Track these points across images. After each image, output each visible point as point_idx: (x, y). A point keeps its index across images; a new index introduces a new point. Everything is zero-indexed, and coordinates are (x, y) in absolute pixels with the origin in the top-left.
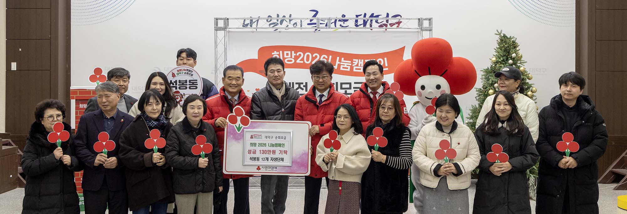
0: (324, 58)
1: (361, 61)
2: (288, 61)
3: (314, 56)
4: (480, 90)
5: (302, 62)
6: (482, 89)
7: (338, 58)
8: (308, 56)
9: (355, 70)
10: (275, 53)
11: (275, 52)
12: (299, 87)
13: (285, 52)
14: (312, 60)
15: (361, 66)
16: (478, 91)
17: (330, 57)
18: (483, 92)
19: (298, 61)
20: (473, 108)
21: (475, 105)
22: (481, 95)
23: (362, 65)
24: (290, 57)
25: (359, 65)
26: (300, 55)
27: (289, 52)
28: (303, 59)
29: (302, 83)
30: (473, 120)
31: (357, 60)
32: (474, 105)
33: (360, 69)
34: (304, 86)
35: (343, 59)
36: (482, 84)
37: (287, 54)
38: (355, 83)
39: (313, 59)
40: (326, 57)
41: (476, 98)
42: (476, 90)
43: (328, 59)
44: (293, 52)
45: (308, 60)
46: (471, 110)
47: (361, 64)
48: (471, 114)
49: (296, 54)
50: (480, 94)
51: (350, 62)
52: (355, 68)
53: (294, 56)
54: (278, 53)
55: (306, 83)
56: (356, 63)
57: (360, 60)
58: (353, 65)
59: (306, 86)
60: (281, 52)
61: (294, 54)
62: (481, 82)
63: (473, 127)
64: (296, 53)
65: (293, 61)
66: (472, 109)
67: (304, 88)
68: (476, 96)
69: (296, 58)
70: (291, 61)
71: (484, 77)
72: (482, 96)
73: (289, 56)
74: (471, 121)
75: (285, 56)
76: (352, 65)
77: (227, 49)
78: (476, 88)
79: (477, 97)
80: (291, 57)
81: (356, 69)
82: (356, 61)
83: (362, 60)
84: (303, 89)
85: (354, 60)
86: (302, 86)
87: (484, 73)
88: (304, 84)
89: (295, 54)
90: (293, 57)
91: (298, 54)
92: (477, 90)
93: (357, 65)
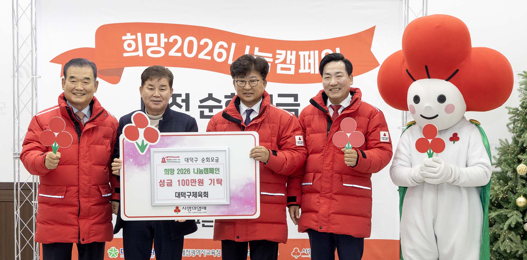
0: (221, 47)
1: (291, 55)
2: (153, 52)
3: (202, 43)
4: (515, 112)
5: (179, 54)
6: (520, 109)
7: (248, 48)
8: (191, 43)
9: (279, 71)
10: (129, 36)
11: (129, 34)
12: (174, 103)
13: (148, 36)
14: (199, 51)
15: (291, 64)
16: (513, 113)
17: (234, 45)
18: (521, 115)
19: (172, 53)
20: (502, 145)
21: (506, 140)
22: (518, 120)
23: (293, 62)
24: (157, 45)
25: (288, 62)
26: (176, 41)
27: (155, 36)
28: (180, 50)
29: (180, 95)
30: (502, 168)
31: (283, 52)
32: (504, 140)
33: (289, 69)
34: (183, 101)
35: (257, 49)
36: (520, 98)
37: (151, 40)
38: (280, 96)
39: (201, 48)
40: (226, 45)
41: (508, 125)
42: (507, 111)
43: (228, 50)
44: (162, 35)
45: (190, 51)
46: (498, 149)
47: (291, 60)
48: (498, 157)
49: (168, 40)
50: (516, 118)
51: (271, 55)
52: (279, 66)
53: (165, 42)
54: (134, 37)
55: (187, 95)
56: (282, 58)
57: (289, 52)
58: (277, 62)
59: (187, 100)
60: (139, 35)
61: (163, 40)
62: (519, 96)
63: (501, 181)
64: (167, 37)
65: (163, 53)
66: (500, 146)
67: (184, 104)
68: (509, 122)
69: (168, 47)
70: (159, 52)
71: (523, 86)
72: (520, 122)
73: (155, 43)
74: (499, 169)
75: (148, 43)
76: (274, 61)
77: (37, 28)
78: (509, 108)
79: (510, 124)
80: (159, 45)
81: (282, 69)
82: (281, 54)
83: (294, 52)
84: (180, 107)
85: (278, 52)
86: (179, 100)
87: (523, 79)
88: (184, 97)
89: (166, 40)
90: (162, 45)
91: (171, 40)
92: (511, 110)
93: (284, 62)
